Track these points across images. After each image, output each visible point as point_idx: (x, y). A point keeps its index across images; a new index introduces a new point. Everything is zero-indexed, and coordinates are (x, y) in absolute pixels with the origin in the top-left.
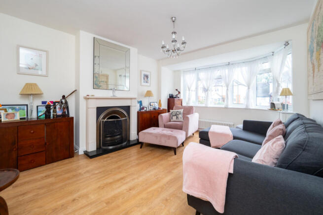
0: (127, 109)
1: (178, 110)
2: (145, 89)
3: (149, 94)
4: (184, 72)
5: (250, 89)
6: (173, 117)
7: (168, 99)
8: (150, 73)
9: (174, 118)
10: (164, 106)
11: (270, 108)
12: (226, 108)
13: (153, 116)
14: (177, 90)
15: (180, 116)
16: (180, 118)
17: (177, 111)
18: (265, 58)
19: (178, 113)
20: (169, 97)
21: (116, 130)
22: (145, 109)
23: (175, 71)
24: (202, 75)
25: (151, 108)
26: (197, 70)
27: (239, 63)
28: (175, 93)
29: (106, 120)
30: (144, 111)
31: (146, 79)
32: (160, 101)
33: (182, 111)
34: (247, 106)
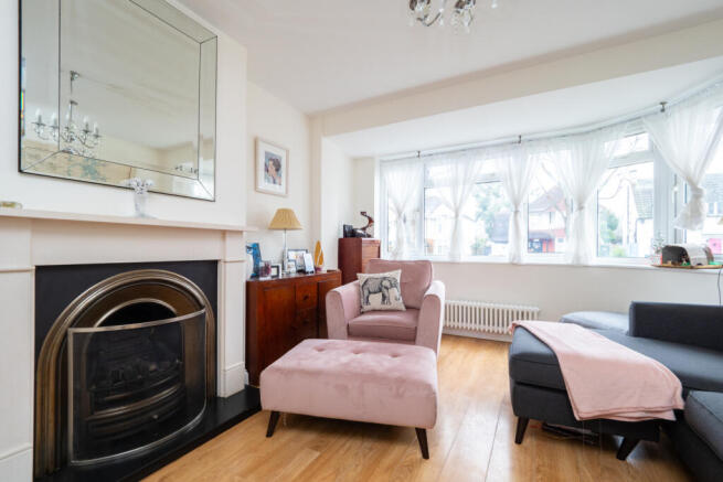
0: (207, 272)
1: (387, 274)
2: (272, 207)
3: (284, 221)
4: (382, 161)
5: (586, 212)
6: (372, 296)
7: (340, 240)
8: (288, 152)
9: (375, 300)
10: (330, 263)
12: (514, 265)
13: (300, 295)
14: (363, 213)
15: (395, 293)
16: (392, 299)
17: (382, 275)
18: (635, 122)
19: (386, 283)
20: (342, 236)
22: (274, 272)
23: (356, 161)
24: (440, 171)
25: (292, 271)
26: (422, 159)
27: (549, 138)
28: (358, 224)
30: (268, 278)
31: (272, 169)
32: (319, 245)
33: (397, 275)
34: (577, 257)
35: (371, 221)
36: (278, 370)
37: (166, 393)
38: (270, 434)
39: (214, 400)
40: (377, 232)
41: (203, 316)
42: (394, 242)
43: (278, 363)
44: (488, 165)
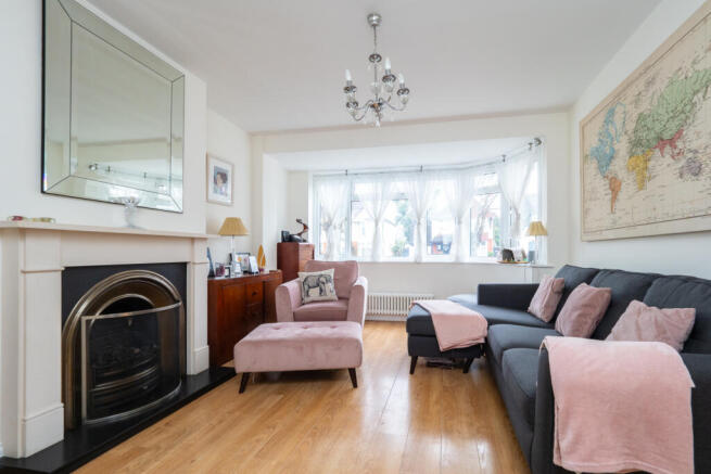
0: (179, 271)
1: (323, 273)
2: (221, 217)
3: (232, 228)
4: (315, 176)
5: (463, 225)
6: (312, 291)
7: (279, 245)
8: (233, 166)
9: (314, 293)
10: (271, 265)
11: (501, 259)
12: (417, 263)
13: (250, 292)
14: (298, 221)
15: (330, 286)
16: (328, 292)
17: (319, 273)
19: (323, 279)
20: (280, 241)
21: (137, 351)
22: (226, 272)
23: (290, 173)
24: (364, 188)
25: (237, 271)
26: (349, 177)
27: (441, 170)
28: (294, 230)
29: (97, 316)
30: (223, 278)
31: (220, 181)
32: (261, 249)
33: (331, 272)
34: (457, 257)
35: (306, 227)
36: (250, 342)
37: (146, 372)
38: (242, 391)
39: (185, 377)
40: (311, 238)
41: (178, 308)
42: (326, 246)
43: (248, 338)
44: (399, 186)
